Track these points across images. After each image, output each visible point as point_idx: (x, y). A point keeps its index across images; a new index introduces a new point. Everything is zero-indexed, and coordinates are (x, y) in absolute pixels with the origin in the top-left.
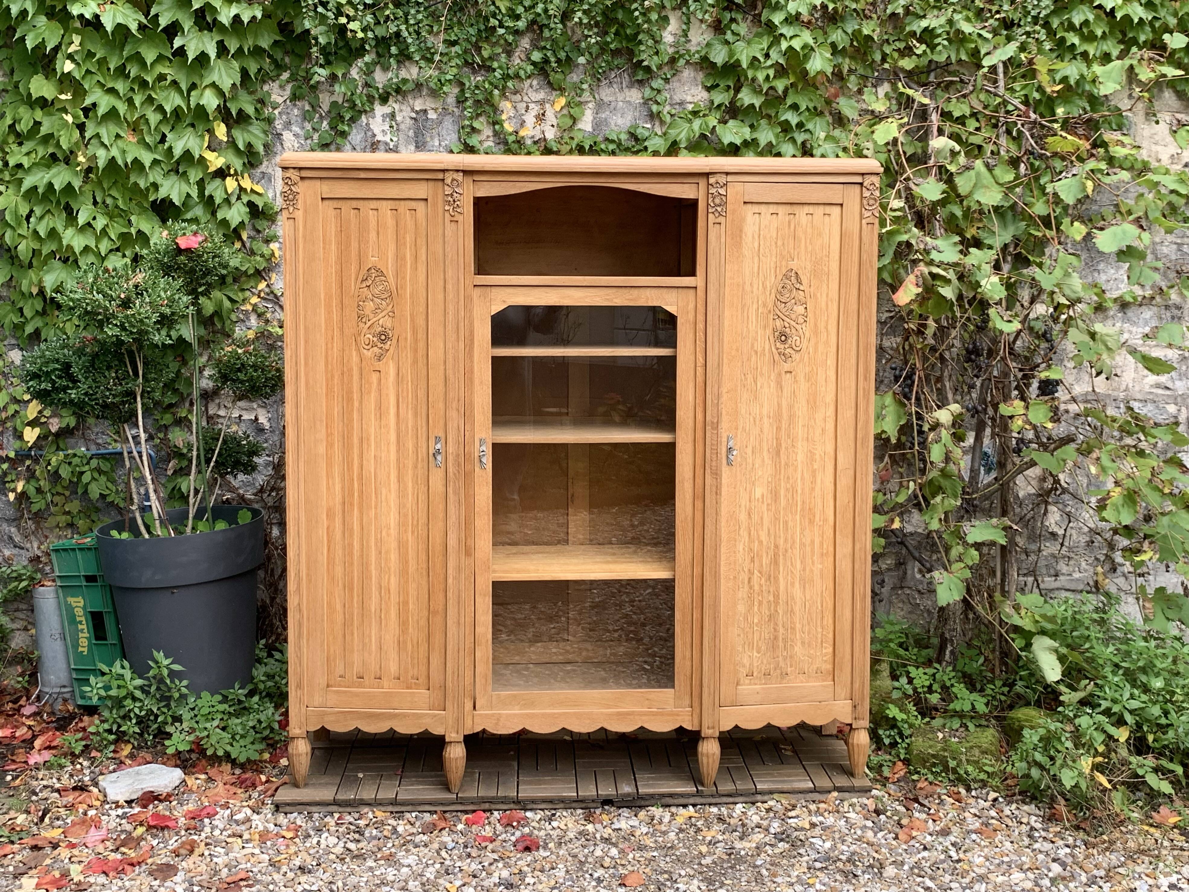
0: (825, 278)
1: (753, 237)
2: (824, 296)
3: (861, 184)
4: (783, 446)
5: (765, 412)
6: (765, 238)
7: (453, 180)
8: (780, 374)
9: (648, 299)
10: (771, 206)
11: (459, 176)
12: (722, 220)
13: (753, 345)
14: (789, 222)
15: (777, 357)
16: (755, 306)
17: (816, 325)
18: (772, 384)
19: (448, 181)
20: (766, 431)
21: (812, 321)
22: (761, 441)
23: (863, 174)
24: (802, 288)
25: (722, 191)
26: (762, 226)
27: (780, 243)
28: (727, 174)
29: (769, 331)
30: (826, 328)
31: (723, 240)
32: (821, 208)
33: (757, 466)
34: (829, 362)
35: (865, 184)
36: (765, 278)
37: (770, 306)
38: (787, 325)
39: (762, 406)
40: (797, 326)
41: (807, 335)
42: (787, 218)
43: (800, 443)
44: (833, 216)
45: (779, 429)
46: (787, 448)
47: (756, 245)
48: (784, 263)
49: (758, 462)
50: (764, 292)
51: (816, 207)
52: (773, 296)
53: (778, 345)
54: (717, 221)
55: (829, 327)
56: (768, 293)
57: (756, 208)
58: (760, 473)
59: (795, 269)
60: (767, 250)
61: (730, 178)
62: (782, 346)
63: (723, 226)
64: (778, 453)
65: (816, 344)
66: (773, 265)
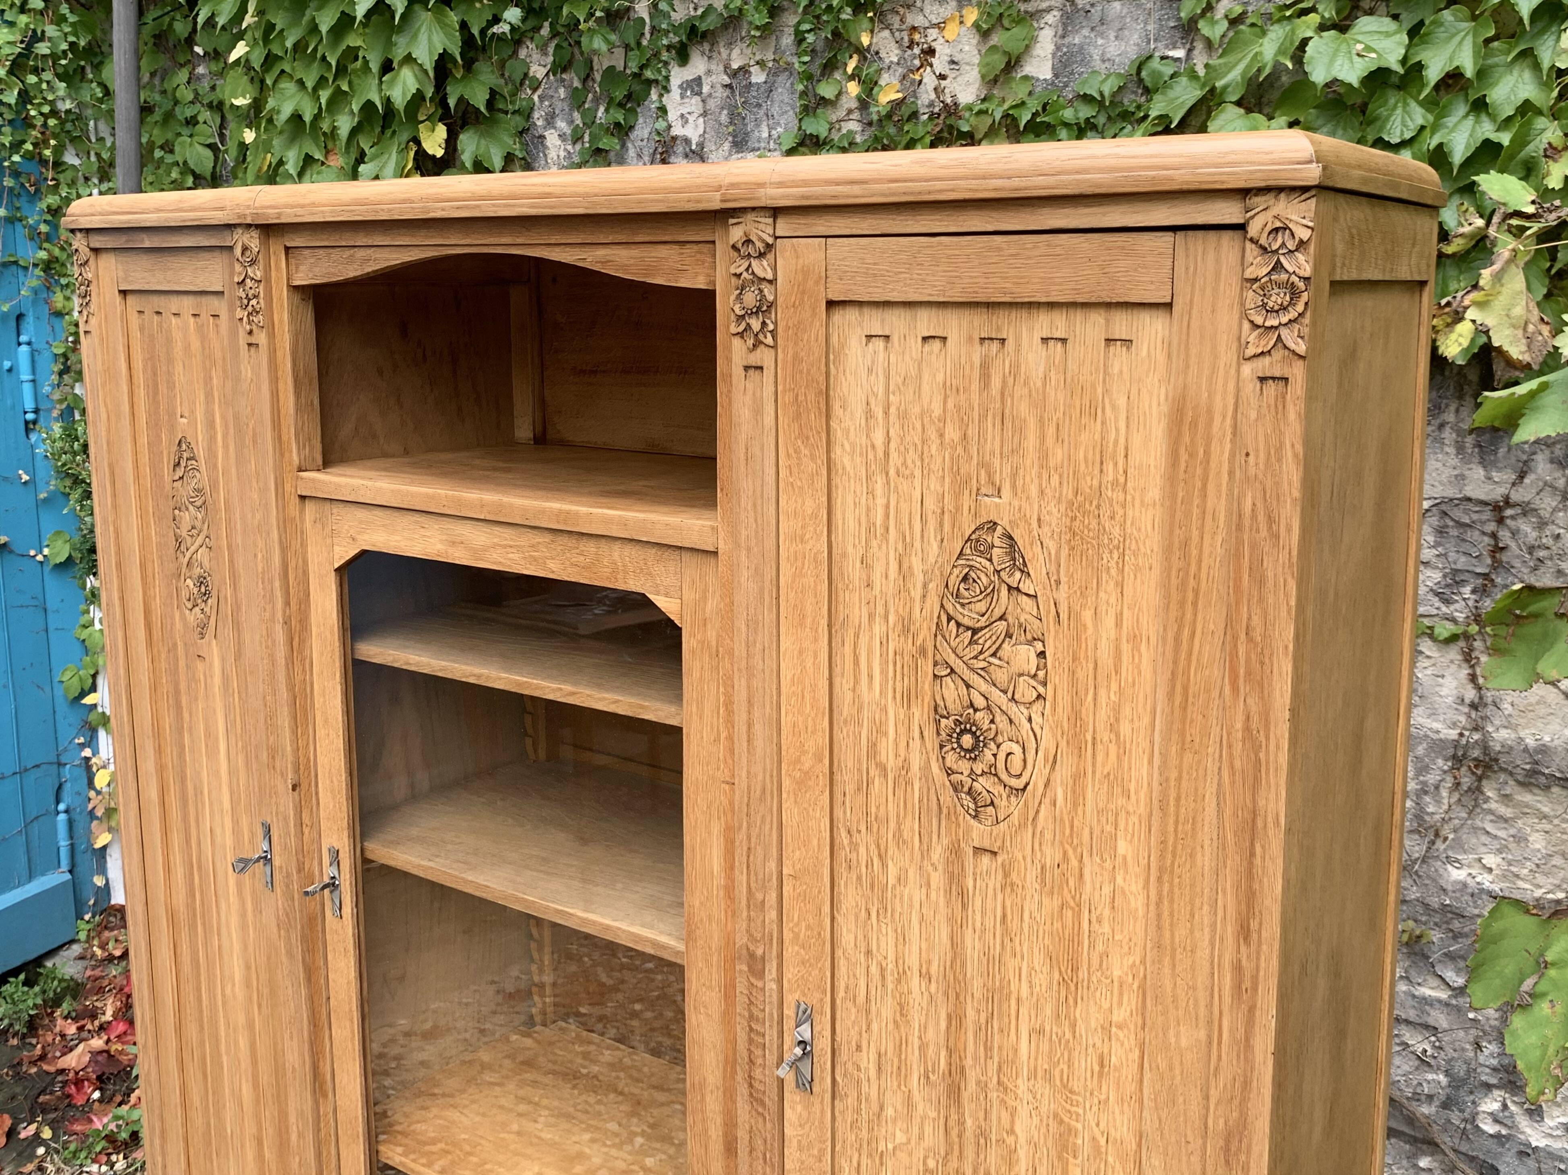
0: (1110, 560)
1: (869, 415)
2: (1109, 622)
3: (1241, 227)
4: (972, 1075)
5: (913, 961)
6: (903, 416)
7: (245, 249)
8: (955, 851)
9: (615, 571)
10: (923, 314)
11: (253, 240)
12: (763, 356)
13: (873, 747)
14: (985, 367)
15: (948, 796)
16: (878, 629)
17: (1076, 716)
18: (937, 879)
19: (238, 251)
20: (916, 1018)
21: (1064, 699)
22: (901, 1045)
23: (1244, 193)
24: (1027, 586)
25: (762, 268)
26: (896, 380)
27: (952, 433)
28: (776, 212)
29: (920, 713)
30: (1113, 728)
31: (769, 420)
32: (1097, 318)
33: (890, 1112)
34: (1122, 847)
35: (1253, 230)
36: (907, 546)
37: (925, 633)
38: (980, 702)
39: (902, 938)
40: (1013, 709)
41: (1047, 741)
42: (977, 353)
43: (1022, 1086)
44: (1142, 348)
45: (956, 1020)
46: (983, 1086)
47: (879, 438)
48: (967, 502)
49: (893, 1104)
50: (903, 590)
51: (1078, 316)
52: (933, 602)
53: (951, 759)
54: (754, 359)
55: (1125, 728)
56: (917, 593)
57: (875, 322)
58: (900, 1138)
59: (1004, 522)
60: (912, 455)
61: (783, 227)
62: (964, 766)
63: (768, 374)
64: (954, 1092)
65: (1078, 777)
66: (931, 505)
